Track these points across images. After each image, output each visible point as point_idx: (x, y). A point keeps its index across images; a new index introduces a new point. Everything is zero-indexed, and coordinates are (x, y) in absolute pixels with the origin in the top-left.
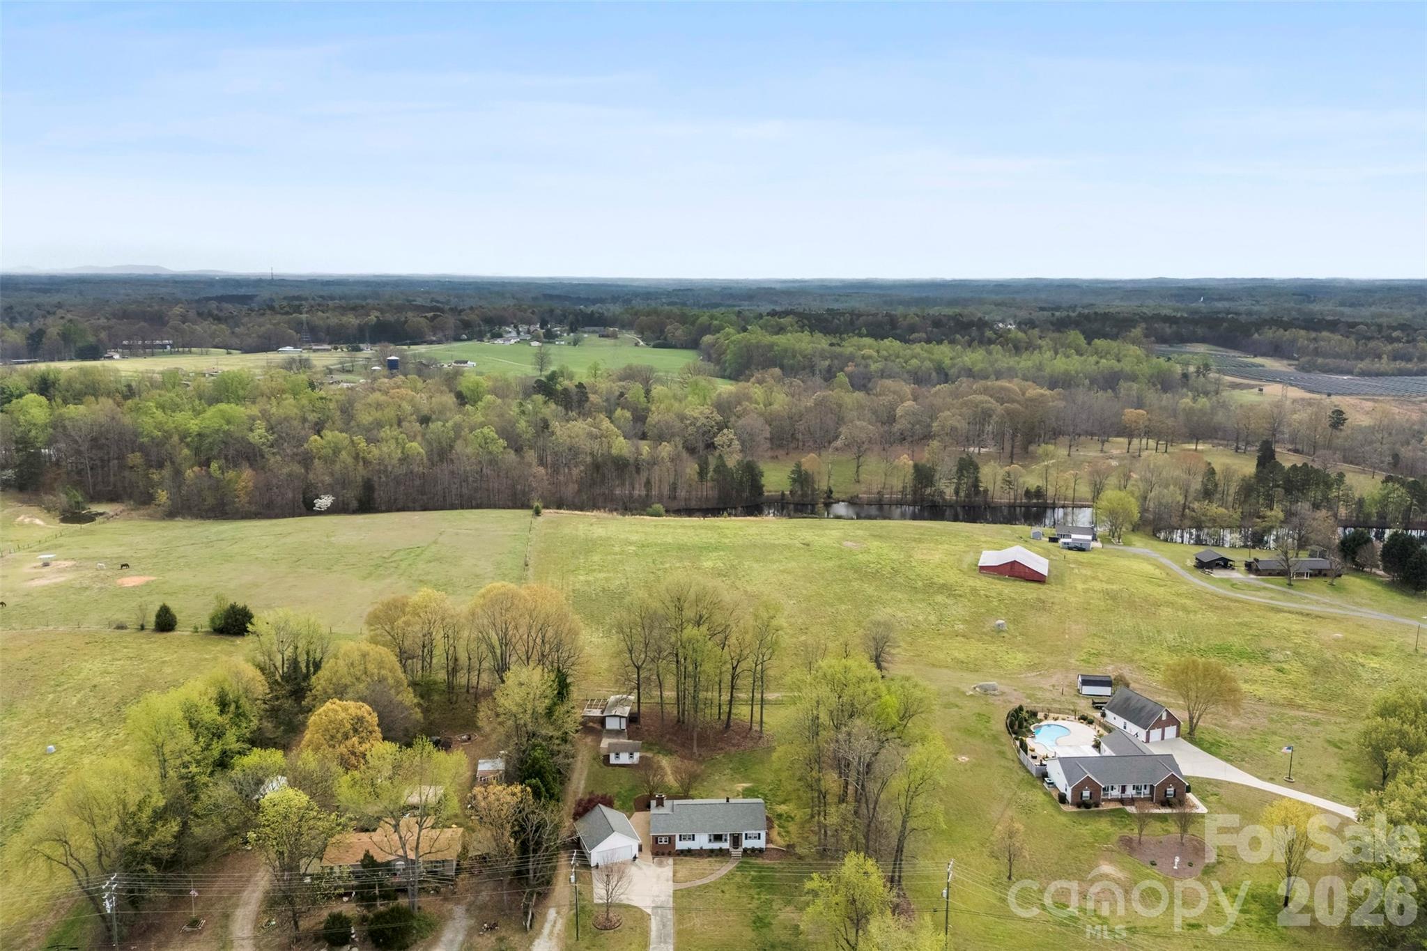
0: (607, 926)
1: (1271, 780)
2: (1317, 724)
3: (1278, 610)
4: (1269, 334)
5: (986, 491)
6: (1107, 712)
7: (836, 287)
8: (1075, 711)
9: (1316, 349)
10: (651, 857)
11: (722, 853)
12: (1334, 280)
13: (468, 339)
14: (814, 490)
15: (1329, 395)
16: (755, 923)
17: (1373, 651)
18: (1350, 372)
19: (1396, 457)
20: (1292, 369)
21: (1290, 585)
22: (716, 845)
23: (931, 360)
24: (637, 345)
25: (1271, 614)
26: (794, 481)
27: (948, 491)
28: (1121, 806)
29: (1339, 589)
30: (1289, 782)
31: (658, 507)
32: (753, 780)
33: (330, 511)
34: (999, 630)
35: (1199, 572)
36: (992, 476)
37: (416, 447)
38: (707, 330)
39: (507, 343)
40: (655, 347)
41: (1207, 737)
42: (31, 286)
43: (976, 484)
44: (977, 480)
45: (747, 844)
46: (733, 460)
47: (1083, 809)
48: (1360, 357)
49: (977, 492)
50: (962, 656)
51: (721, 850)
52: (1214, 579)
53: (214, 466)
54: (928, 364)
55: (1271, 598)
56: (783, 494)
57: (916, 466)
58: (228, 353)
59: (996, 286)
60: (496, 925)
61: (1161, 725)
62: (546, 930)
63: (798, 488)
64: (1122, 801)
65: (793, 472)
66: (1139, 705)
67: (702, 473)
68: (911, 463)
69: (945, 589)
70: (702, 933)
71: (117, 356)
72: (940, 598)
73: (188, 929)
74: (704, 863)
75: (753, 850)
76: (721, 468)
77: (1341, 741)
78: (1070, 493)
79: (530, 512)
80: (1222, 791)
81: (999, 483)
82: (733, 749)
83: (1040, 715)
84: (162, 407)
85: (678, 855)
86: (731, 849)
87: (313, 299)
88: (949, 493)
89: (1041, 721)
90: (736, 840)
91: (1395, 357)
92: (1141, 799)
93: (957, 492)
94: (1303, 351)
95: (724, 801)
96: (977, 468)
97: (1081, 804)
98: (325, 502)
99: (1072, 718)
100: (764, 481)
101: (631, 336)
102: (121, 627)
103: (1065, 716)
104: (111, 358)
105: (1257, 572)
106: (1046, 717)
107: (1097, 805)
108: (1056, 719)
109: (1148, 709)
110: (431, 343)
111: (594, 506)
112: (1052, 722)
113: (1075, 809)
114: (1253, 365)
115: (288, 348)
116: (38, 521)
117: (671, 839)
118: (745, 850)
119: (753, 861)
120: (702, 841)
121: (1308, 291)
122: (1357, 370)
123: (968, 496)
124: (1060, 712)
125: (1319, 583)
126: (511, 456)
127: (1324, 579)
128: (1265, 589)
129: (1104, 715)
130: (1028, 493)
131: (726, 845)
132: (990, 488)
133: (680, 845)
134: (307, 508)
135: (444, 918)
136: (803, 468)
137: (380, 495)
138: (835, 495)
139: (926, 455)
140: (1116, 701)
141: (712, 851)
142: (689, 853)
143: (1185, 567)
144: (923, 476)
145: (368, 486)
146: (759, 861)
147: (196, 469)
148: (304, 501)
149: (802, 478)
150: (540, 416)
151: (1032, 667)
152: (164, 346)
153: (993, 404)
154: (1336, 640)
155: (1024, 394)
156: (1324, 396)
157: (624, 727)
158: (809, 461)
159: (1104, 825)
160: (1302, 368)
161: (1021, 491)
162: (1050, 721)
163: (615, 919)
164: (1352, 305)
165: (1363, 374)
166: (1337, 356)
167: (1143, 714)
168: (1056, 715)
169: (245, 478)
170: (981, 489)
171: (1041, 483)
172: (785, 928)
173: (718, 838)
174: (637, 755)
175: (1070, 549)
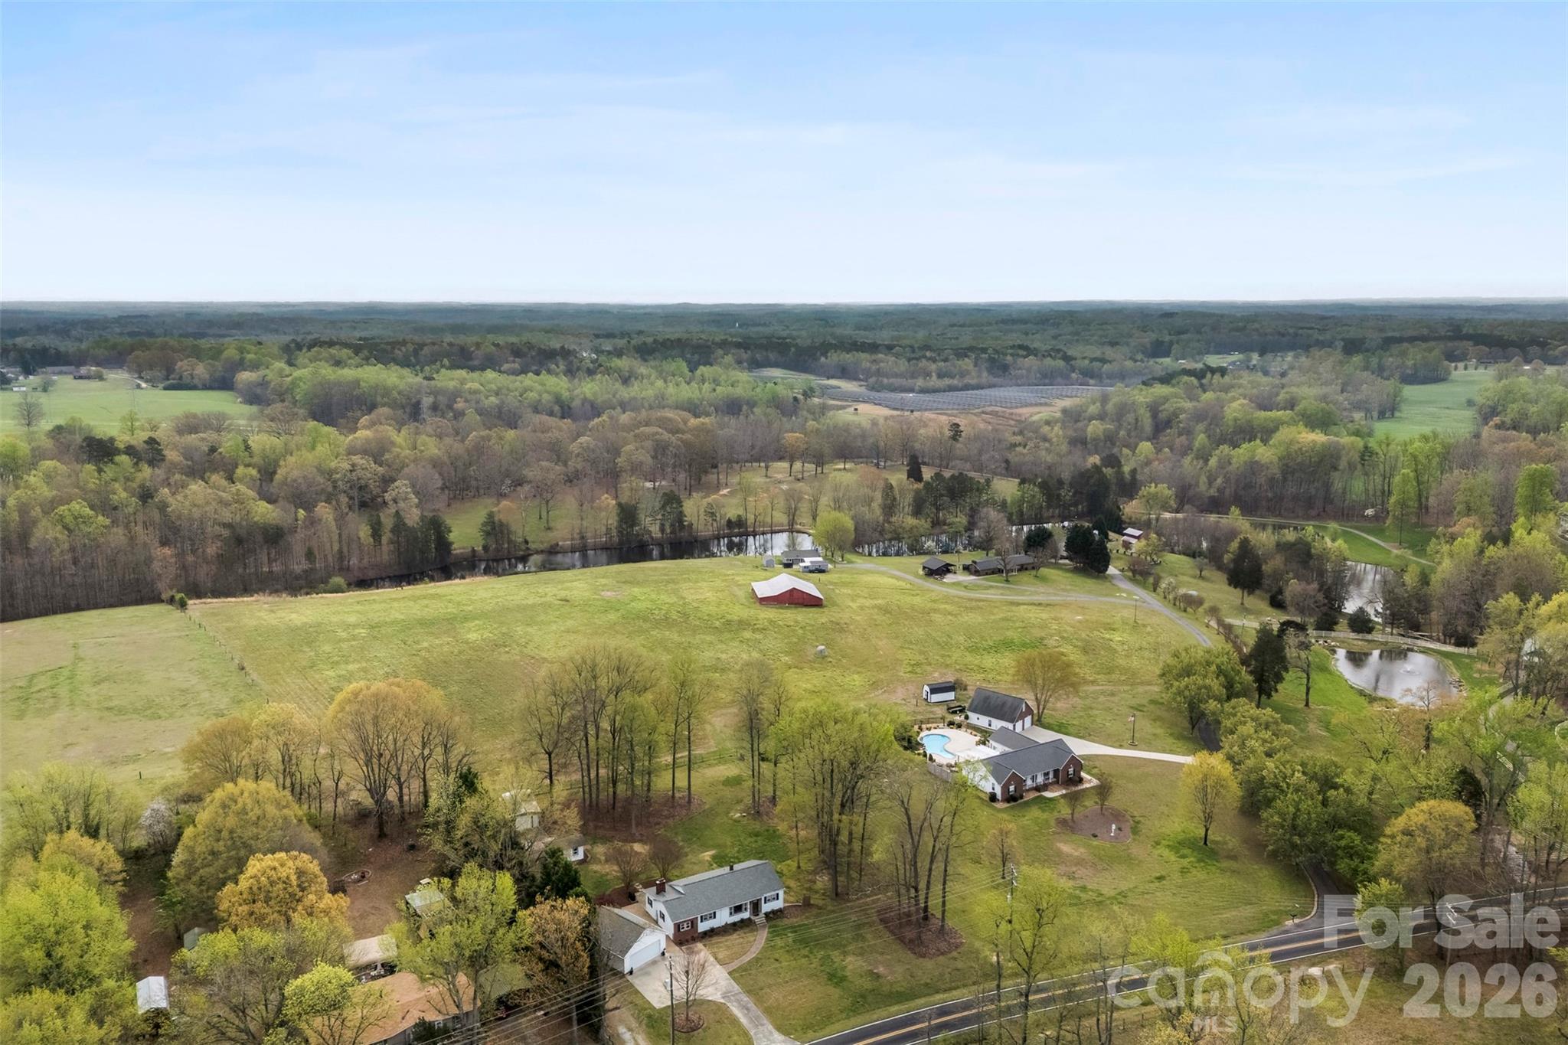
0: (692, 1028)
1: (1121, 747)
2: (1113, 694)
3: (1018, 604)
4: (834, 358)
5: (691, 525)
6: (970, 714)
7: (337, 312)
8: (940, 719)
9: (878, 369)
10: (677, 948)
11: (744, 924)
12: (836, 305)
14: (510, 542)
15: (912, 411)
16: (830, 980)
17: (1111, 628)
18: (911, 390)
19: (1007, 462)
20: (863, 390)
21: (1007, 581)
22: (737, 918)
23: (548, 392)
24: (139, 386)
25: (1014, 608)
26: (488, 534)
27: (653, 528)
28: (1038, 794)
29: (1044, 579)
30: (1133, 745)
31: (337, 580)
32: (713, 847)
34: (822, 656)
35: (931, 579)
36: (694, 508)
38: (240, 365)
40: (165, 389)
41: (1051, 721)
43: (680, 519)
44: (681, 514)
45: (766, 908)
46: (413, 517)
47: (1012, 804)
48: (913, 376)
49: (682, 527)
50: (809, 686)
51: (742, 921)
52: (947, 584)
54: (546, 397)
55: (1002, 594)
56: (473, 551)
57: (619, 505)
59: (525, 311)
61: (1022, 716)
63: (491, 541)
64: (1038, 789)
65: (484, 524)
66: (999, 702)
67: (376, 534)
68: (614, 502)
69: (743, 624)
70: (790, 1004)
72: (747, 634)
74: (735, 938)
75: (774, 912)
76: (399, 526)
77: (1139, 705)
78: (768, 520)
80: (1097, 764)
81: (702, 517)
82: (670, 821)
83: (915, 728)
85: (703, 938)
86: (753, 918)
88: (655, 530)
89: (919, 733)
90: (756, 906)
91: (940, 376)
92: (1051, 784)
93: (662, 530)
94: (868, 374)
95: (727, 869)
96: (680, 503)
97: (1010, 798)
99: (941, 725)
100: (452, 537)
101: (120, 376)
103: (935, 725)
105: (977, 573)
106: (921, 729)
107: (1022, 797)
108: (930, 729)
109: (1009, 704)
112: (928, 732)
113: (1007, 805)
114: (832, 387)
117: (693, 923)
118: (767, 914)
119: (779, 922)
120: (724, 917)
121: (824, 317)
122: (917, 388)
123: (673, 532)
124: (929, 722)
125: (1025, 577)
127: (1028, 572)
128: (991, 587)
129: (967, 717)
130: (729, 522)
131: (746, 915)
132: (694, 521)
133: (703, 927)
136: (496, 519)
138: (532, 546)
139: (624, 493)
140: (972, 702)
141: (734, 924)
142: (712, 933)
143: (917, 575)
144: (628, 515)
146: (786, 922)
149: (494, 529)
151: (875, 685)
153: (666, 436)
154: (1080, 622)
155: (685, 423)
156: (908, 413)
158: (502, 509)
159: (1035, 812)
160: (872, 388)
161: (724, 522)
163: (695, 1018)
164: (865, 329)
165: (923, 391)
166: (896, 376)
167: (997, 708)
168: (929, 726)
170: (686, 523)
171: (741, 512)
172: (862, 976)
173: (738, 909)
174: (581, 850)
175: (811, 572)
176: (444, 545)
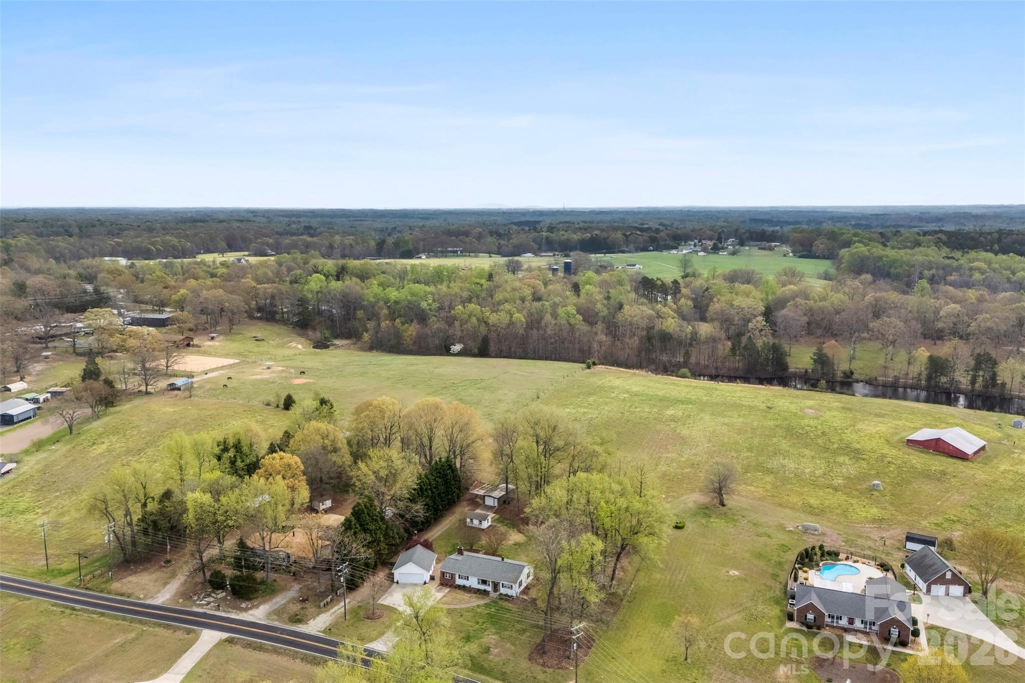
0: (370, 617)
5: (1003, 385)
6: (906, 564)
8: (874, 559)
10: (437, 585)
11: (485, 593)
13: (653, 250)
14: (835, 370)
22: (482, 587)
24: (785, 255)
26: (815, 361)
27: (963, 379)
28: (843, 634)
31: (685, 371)
33: (460, 354)
34: (873, 488)
36: (1010, 371)
37: (519, 317)
39: (680, 253)
40: (800, 257)
42: (421, 216)
43: (994, 377)
44: (995, 374)
45: (503, 591)
46: (762, 343)
49: (994, 384)
51: (485, 591)
53: (398, 321)
56: (806, 371)
57: (931, 358)
58: (490, 257)
60: (307, 600)
61: (942, 580)
62: (332, 611)
63: (819, 367)
64: (846, 630)
65: (815, 354)
66: (930, 563)
67: (734, 349)
68: (927, 355)
69: (856, 452)
71: (424, 257)
73: (163, 564)
74: (466, 596)
75: (506, 595)
76: (750, 347)
79: (584, 365)
81: (1016, 380)
83: (842, 556)
84: (380, 284)
85: (456, 588)
86: (492, 592)
87: (578, 223)
88: (964, 383)
89: (840, 560)
90: (496, 586)
93: (973, 382)
95: (500, 559)
96: (995, 363)
98: (457, 348)
99: (873, 563)
100: (788, 360)
101: (786, 248)
102: (268, 405)
103: (865, 560)
104: (420, 258)
106: (847, 558)
107: (819, 628)
108: (855, 562)
109: (935, 567)
110: (623, 252)
111: (640, 366)
113: (797, 627)
115: (529, 254)
116: (300, 346)
117: (453, 576)
118: (501, 595)
119: (505, 603)
120: (473, 582)
123: (986, 386)
124: (864, 557)
126: (585, 328)
129: (903, 566)
131: (488, 588)
132: (1008, 381)
133: (459, 582)
134: (444, 350)
135: (284, 589)
136: (824, 352)
137: (492, 347)
138: (855, 376)
139: (944, 350)
140: (915, 557)
141: (479, 590)
142: (463, 588)
144: (937, 366)
145: (485, 341)
146: (510, 604)
147: (387, 322)
148: (445, 346)
149: (822, 360)
150: (618, 300)
152: (456, 252)
157: (496, 505)
158: (832, 347)
162: (850, 563)
163: (378, 614)
167: (930, 570)
168: (857, 559)
169: (411, 330)
170: (999, 382)
173: (484, 582)
176: (784, 367)
